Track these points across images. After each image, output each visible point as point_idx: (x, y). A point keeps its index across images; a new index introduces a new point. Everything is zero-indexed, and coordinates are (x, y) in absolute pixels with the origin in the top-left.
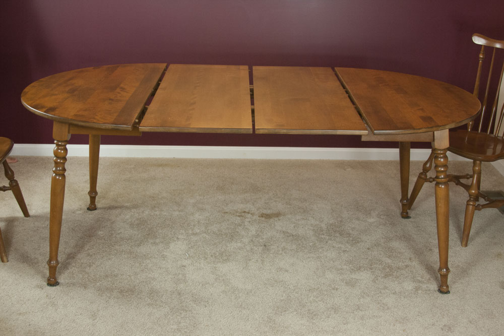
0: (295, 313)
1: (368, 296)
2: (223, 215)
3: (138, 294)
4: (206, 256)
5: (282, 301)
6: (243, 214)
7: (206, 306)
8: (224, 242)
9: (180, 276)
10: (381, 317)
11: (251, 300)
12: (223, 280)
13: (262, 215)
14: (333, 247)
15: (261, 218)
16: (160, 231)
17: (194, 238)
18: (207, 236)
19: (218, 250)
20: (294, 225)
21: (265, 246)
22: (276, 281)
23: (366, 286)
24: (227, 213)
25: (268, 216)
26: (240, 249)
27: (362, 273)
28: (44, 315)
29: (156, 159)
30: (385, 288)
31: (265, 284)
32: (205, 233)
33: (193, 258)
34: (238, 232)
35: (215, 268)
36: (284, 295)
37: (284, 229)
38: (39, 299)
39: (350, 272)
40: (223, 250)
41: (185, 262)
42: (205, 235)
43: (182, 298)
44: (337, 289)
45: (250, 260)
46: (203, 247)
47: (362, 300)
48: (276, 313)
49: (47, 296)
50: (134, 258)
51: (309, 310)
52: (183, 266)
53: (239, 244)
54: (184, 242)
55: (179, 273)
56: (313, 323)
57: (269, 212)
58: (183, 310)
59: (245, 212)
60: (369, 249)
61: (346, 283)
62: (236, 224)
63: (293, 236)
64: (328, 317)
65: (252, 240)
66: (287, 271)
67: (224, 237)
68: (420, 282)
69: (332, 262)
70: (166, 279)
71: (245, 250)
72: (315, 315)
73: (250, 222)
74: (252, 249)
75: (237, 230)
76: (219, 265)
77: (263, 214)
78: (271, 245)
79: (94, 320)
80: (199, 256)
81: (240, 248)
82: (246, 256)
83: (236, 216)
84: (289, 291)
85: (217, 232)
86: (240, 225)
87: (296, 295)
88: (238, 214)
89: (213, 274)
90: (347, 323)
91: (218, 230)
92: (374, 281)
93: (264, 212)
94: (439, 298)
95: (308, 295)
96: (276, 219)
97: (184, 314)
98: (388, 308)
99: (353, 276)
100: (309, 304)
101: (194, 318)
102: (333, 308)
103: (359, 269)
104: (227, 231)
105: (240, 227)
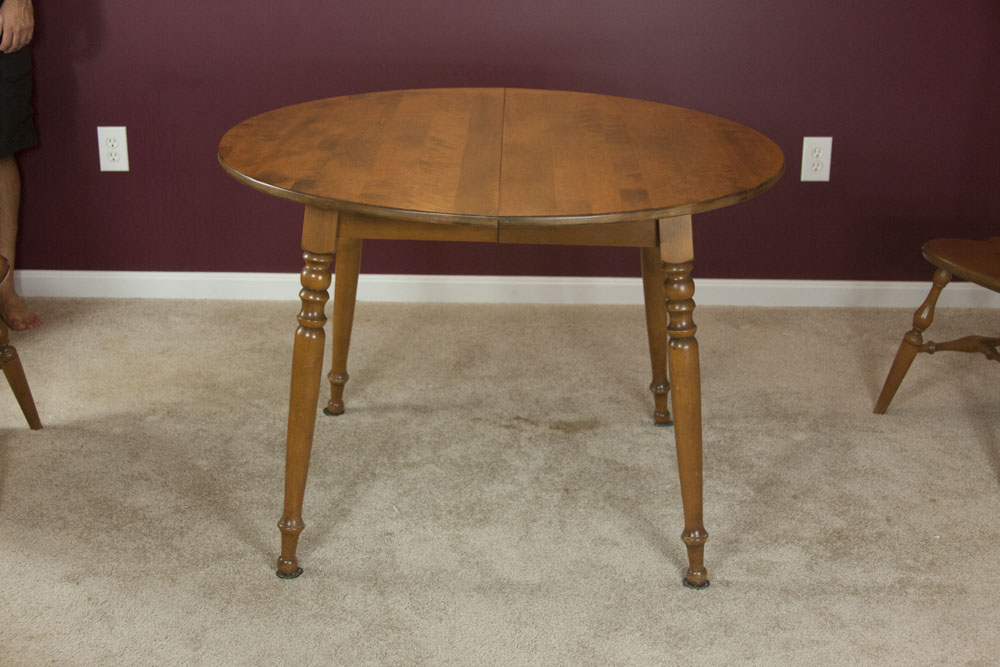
0: (638, 635)
1: (798, 598)
2: (471, 423)
3: (292, 595)
4: (438, 513)
5: (608, 608)
6: (515, 422)
7: (441, 620)
8: (475, 482)
9: (383, 554)
10: (826, 643)
11: (540, 607)
12: (477, 563)
13: (557, 426)
14: (717, 493)
15: (555, 431)
16: (334, 459)
17: (410, 474)
18: (438, 470)
19: (463, 499)
20: (628, 446)
21: (567, 490)
22: (594, 566)
23: (793, 577)
24: (480, 419)
25: (569, 428)
26: (511, 498)
27: (781, 550)
28: (85, 640)
31: (570, 572)
32: (433, 462)
33: (408, 516)
34: (505, 461)
35: (458, 537)
36: (613, 595)
37: (607, 455)
38: (71, 605)
39: (757, 547)
40: (474, 499)
41: (392, 526)
42: (432, 467)
43: (389, 602)
45: (534, 521)
46: (431, 493)
47: (784, 607)
48: (596, 635)
49: (89, 599)
51: (669, 628)
52: (388, 534)
53: (510, 488)
54: (389, 482)
55: (380, 549)
56: (679, 657)
57: (571, 418)
58: (391, 627)
59: (518, 418)
60: (795, 497)
61: (748, 570)
62: (500, 444)
63: (627, 469)
64: (712, 643)
65: (537, 479)
66: (617, 544)
67: (476, 471)
68: (910, 569)
70: (352, 560)
71: (523, 500)
72: (681, 639)
73: (530, 439)
74: (537, 498)
75: (504, 457)
76: (467, 531)
77: (561, 422)
78: (580, 488)
79: (196, 649)
80: (422, 512)
81: (511, 496)
82: (526, 513)
83: (501, 426)
84: (623, 586)
85: (459, 460)
86: (511, 447)
87: (640, 595)
88: (504, 423)
89: (454, 551)
90: (753, 657)
91: (463, 458)
92: (809, 567)
93: (561, 418)
94: (954, 603)
95: (665, 596)
96: (589, 432)
97: (393, 636)
98: (843, 626)
99: (764, 556)
100: (668, 615)
101: (417, 644)
102: (720, 625)
103: (776, 540)
104: (481, 460)
105: (509, 451)
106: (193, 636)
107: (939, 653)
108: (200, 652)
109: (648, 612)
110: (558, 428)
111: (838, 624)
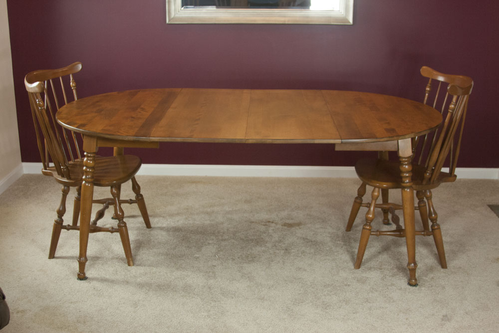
0: (311, 304)
1: (377, 291)
2: (250, 224)
3: (173, 288)
4: (234, 258)
5: (299, 294)
6: (267, 223)
7: (233, 298)
8: (250, 246)
9: (211, 273)
10: (386, 308)
11: (272, 294)
12: (248, 277)
13: (285, 225)
15: (283, 227)
16: (193, 237)
17: (223, 243)
18: (235, 242)
19: (245, 253)
20: (313, 233)
21: (286, 250)
22: (295, 279)
23: (375, 283)
24: (253, 222)
25: (290, 226)
26: (264, 253)
27: (372, 273)
29: (190, 177)
30: (392, 285)
31: (286, 281)
32: (233, 239)
33: (222, 259)
34: (262, 238)
35: (242, 267)
36: (302, 289)
37: (304, 236)
40: (249, 253)
41: (215, 263)
42: (233, 241)
43: (212, 291)
44: (349, 285)
45: (272, 261)
46: (231, 250)
47: (370, 294)
48: (294, 304)
50: (170, 258)
51: (323, 302)
52: (213, 266)
53: (264, 249)
54: (215, 246)
55: (210, 271)
56: (326, 312)
57: (290, 222)
58: (212, 301)
59: (269, 222)
61: (357, 280)
62: (261, 232)
63: (312, 241)
64: (340, 308)
65: (275, 245)
66: (305, 270)
67: (250, 242)
69: (345, 264)
71: (269, 253)
72: (328, 306)
73: (273, 230)
74: (275, 252)
75: (262, 237)
76: (245, 265)
78: (292, 249)
80: (227, 258)
81: (264, 252)
82: (269, 258)
83: (261, 225)
84: (306, 286)
85: (244, 238)
86: (265, 233)
87: (313, 290)
88: (263, 223)
89: (240, 272)
90: (356, 313)
91: (246, 237)
92: (382, 279)
93: (286, 222)
95: (323, 290)
96: (297, 228)
97: (213, 304)
98: (394, 301)
99: (364, 275)
100: (324, 297)
101: (222, 307)
102: (344, 301)
103: (370, 269)
104: (253, 238)
105: (264, 235)
106: (134, 303)
107: (432, 312)
108: (137, 309)
109: (315, 296)
110: (285, 226)
111: (392, 301)
